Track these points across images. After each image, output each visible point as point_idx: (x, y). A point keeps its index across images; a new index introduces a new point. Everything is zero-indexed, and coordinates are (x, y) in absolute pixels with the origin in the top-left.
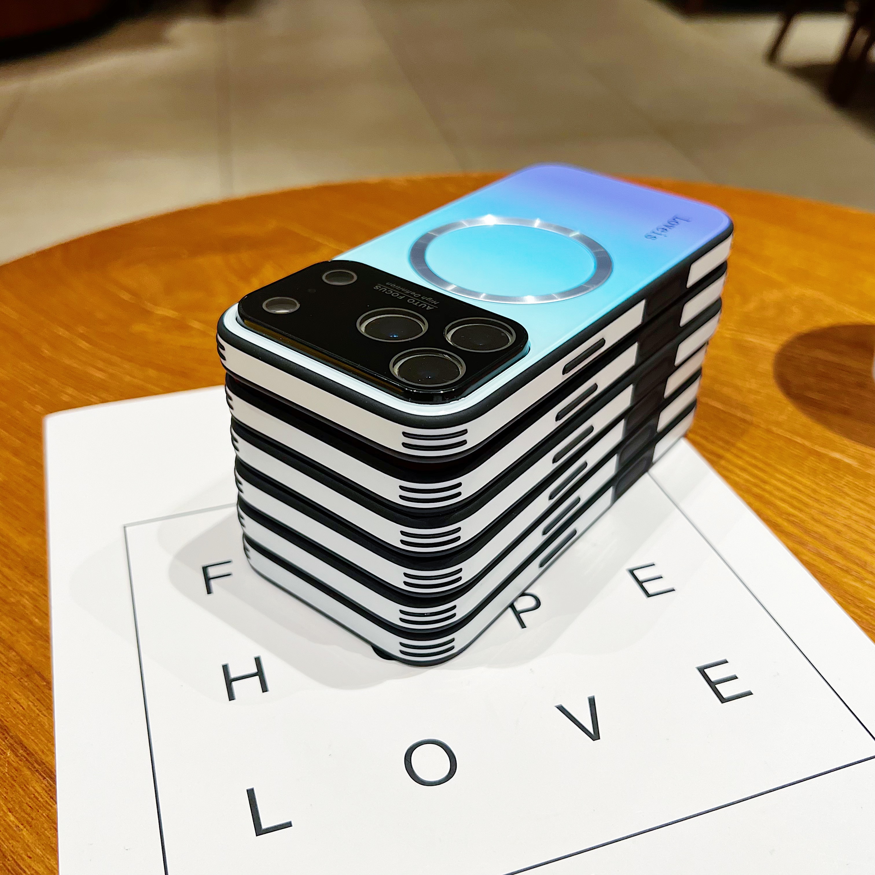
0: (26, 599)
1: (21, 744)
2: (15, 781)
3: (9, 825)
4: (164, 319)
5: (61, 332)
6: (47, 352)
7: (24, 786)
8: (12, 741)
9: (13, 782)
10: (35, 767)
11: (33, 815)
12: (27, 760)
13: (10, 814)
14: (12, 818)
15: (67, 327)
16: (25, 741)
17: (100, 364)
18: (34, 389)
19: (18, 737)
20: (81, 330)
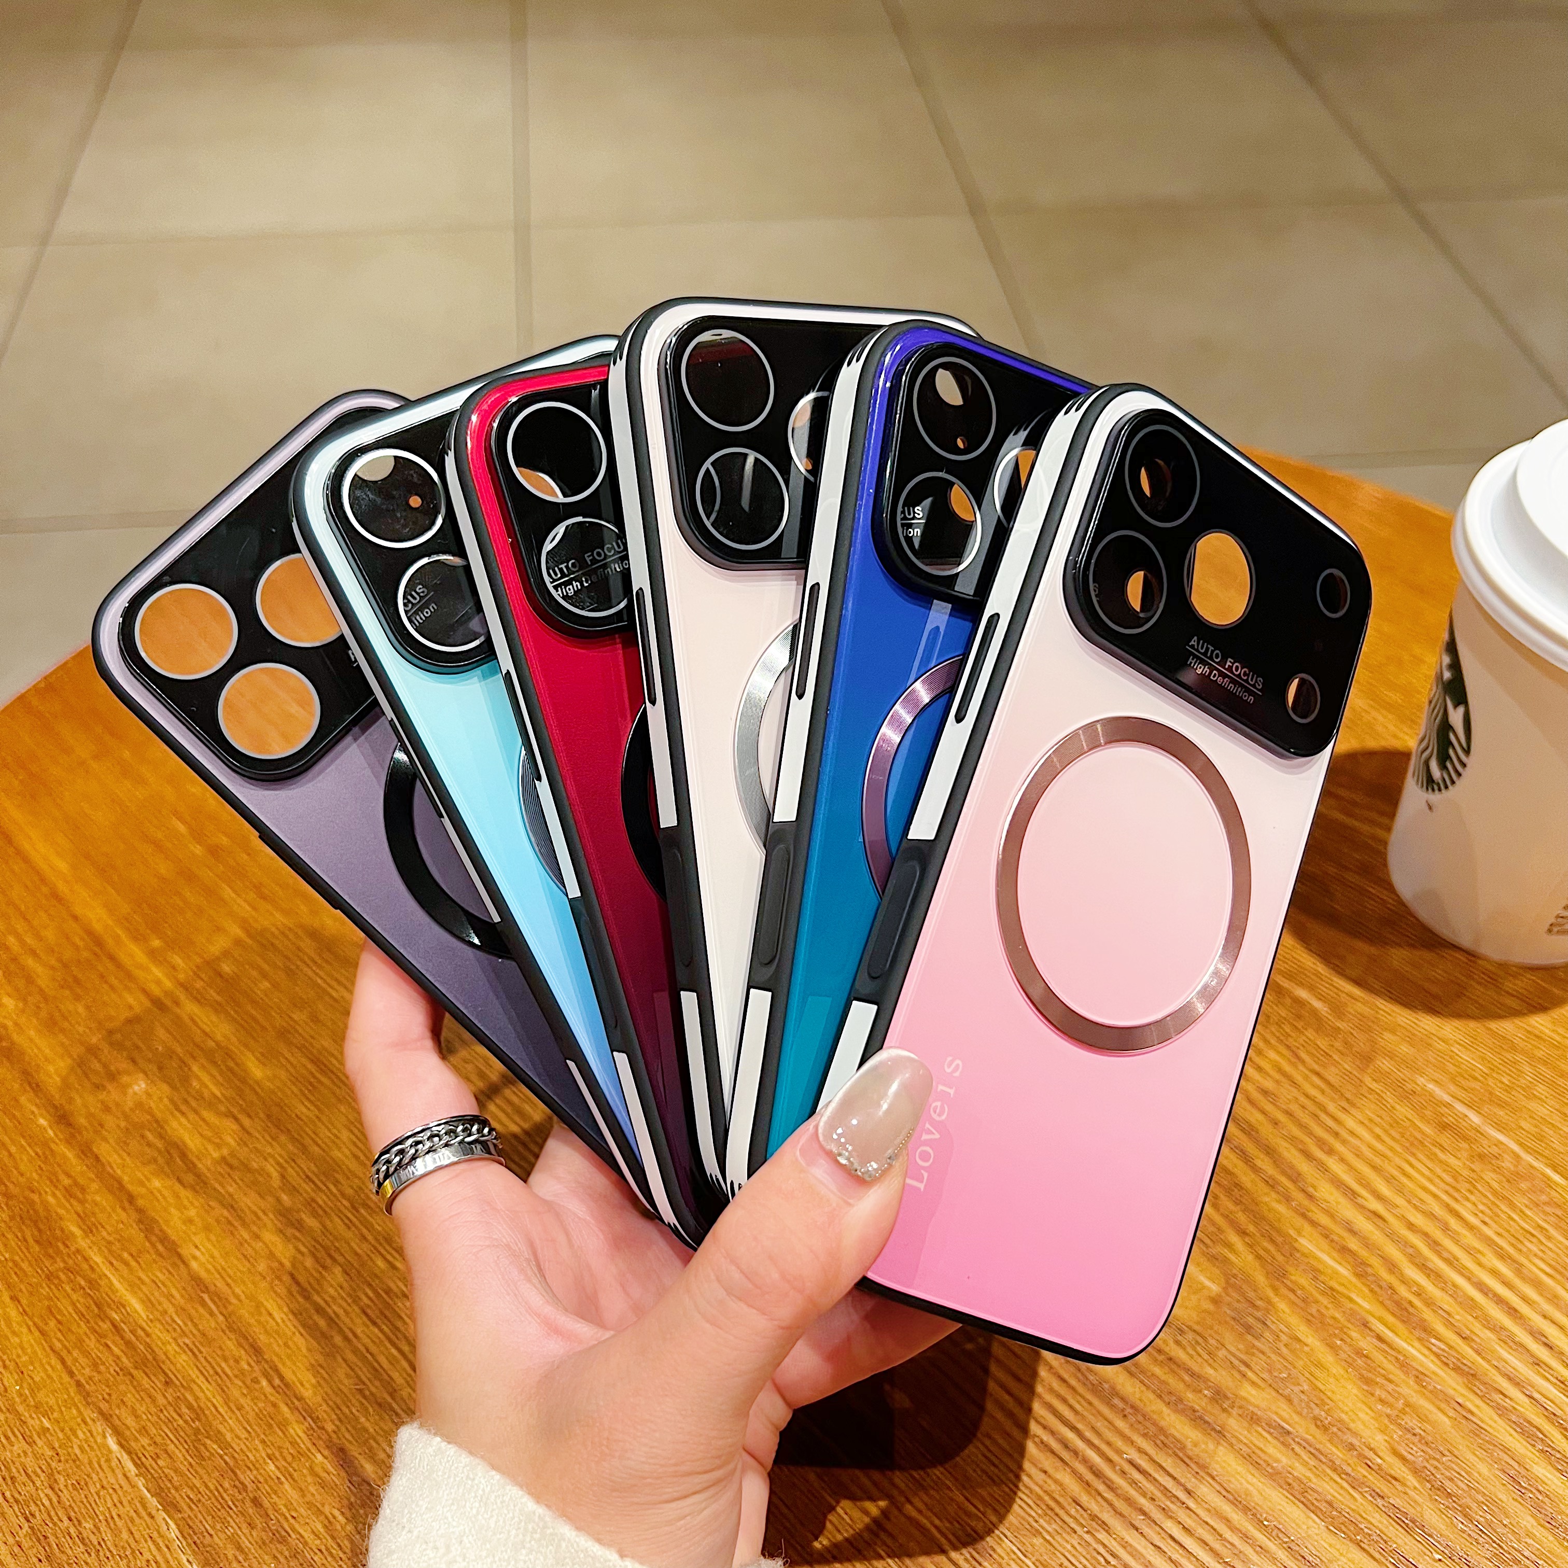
0: (272, 1165)
1: (277, 1371)
2: (272, 1419)
3: (270, 1476)
7: (283, 1425)
8: (266, 1366)
9: (270, 1421)
10: (294, 1404)
11: (294, 1465)
12: (285, 1393)
13: (269, 1461)
14: (272, 1467)
16: (280, 1366)
19: (272, 1361)
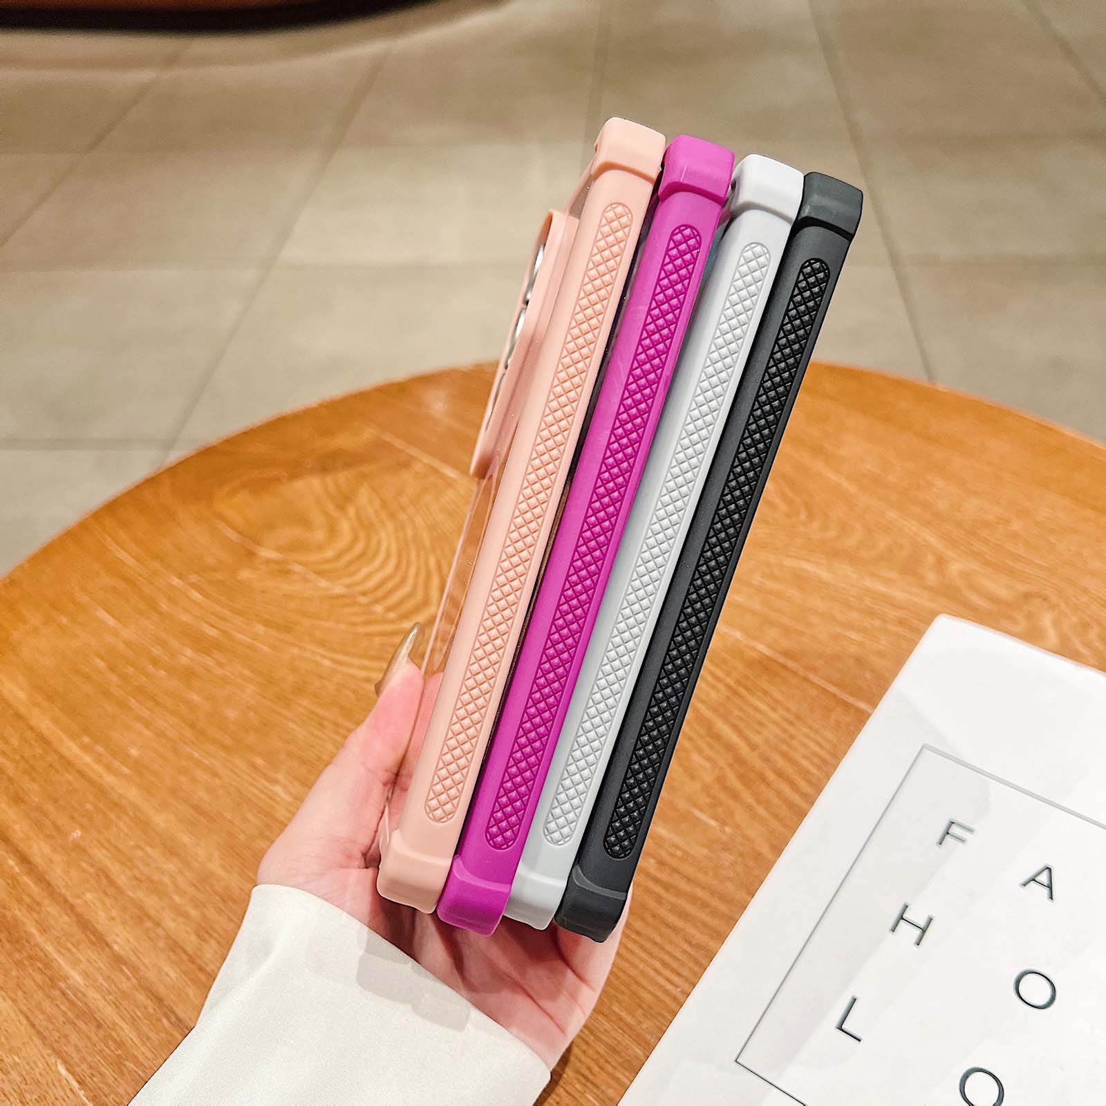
4: (268, 562)
5: (176, 581)
6: (164, 606)
15: (180, 577)
17: (213, 619)
18: (157, 651)
20: (194, 578)
